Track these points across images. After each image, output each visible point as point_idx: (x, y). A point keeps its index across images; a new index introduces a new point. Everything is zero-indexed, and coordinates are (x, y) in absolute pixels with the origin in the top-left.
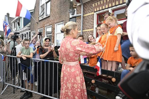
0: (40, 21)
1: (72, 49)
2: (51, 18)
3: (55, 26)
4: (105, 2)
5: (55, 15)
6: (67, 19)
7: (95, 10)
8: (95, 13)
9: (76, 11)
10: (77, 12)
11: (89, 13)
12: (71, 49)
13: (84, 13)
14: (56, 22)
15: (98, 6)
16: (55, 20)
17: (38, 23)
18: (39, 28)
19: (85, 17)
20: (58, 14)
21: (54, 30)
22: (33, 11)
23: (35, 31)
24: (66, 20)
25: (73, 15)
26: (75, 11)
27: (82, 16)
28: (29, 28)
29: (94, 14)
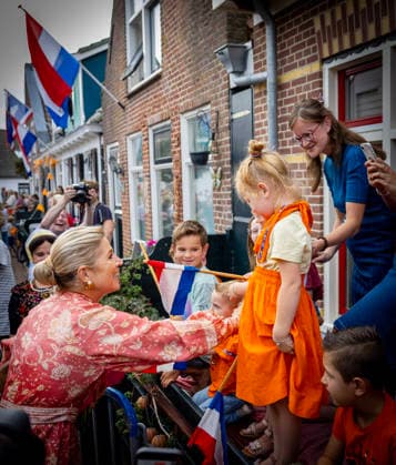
0: (130, 96)
1: (76, 345)
2: (167, 87)
3: (179, 124)
4: (363, 5)
5: (178, 73)
6: (221, 96)
7: (326, 54)
8: (327, 67)
9: (251, 55)
10: (255, 59)
11: (302, 64)
12: (72, 345)
13: (283, 63)
14: (182, 104)
15: (334, 27)
16: (177, 96)
17: (123, 107)
18: (129, 129)
19: (287, 85)
20: (189, 66)
21: (179, 145)
22: (106, 47)
23: (117, 144)
24: (216, 98)
25: (240, 73)
26: (246, 53)
27: (270, 81)
28: (100, 130)
29: (320, 74)
